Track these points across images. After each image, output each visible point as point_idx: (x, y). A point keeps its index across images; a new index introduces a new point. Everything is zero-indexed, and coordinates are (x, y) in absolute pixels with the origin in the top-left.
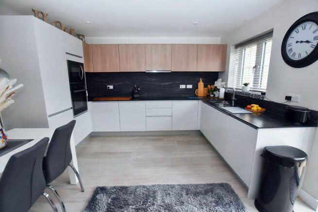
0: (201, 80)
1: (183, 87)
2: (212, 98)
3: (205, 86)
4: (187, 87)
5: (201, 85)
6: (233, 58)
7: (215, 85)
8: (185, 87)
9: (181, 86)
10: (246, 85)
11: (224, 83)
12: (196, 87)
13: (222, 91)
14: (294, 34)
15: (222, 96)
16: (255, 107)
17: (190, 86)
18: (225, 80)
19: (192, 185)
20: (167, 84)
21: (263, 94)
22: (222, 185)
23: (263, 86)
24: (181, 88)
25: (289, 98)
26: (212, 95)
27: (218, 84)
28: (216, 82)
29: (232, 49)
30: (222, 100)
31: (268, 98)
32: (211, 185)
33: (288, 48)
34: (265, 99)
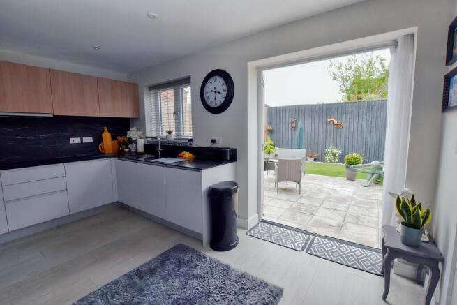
0: (106, 129)
1: (75, 141)
2: (128, 153)
3: (114, 138)
4: (84, 142)
5: (107, 136)
6: (148, 101)
7: (128, 136)
8: (80, 142)
9: (71, 139)
10: (170, 133)
11: (140, 133)
12: (99, 140)
13: (141, 143)
14: (208, 84)
15: (141, 149)
16: (187, 155)
17: (88, 140)
18: (142, 127)
20: (41, 137)
21: (190, 140)
23: (188, 133)
24: (72, 142)
25: (213, 141)
26: (127, 150)
27: (132, 133)
28: (128, 132)
29: (146, 91)
30: (142, 154)
31: (196, 144)
33: (206, 96)
34: (193, 145)
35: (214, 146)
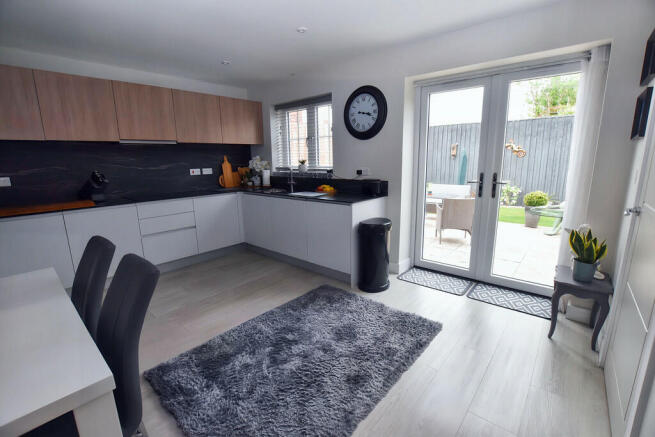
0: (225, 158)
1: (196, 172)
2: (251, 187)
3: (234, 169)
4: (203, 173)
5: (227, 167)
6: (275, 124)
7: (250, 167)
8: (199, 173)
9: (192, 170)
10: (303, 162)
11: (265, 163)
12: (219, 171)
13: (267, 175)
14: (354, 104)
15: (267, 181)
16: (328, 188)
17: (208, 171)
18: (267, 156)
19: (292, 301)
20: (163, 167)
21: (330, 171)
22: (323, 288)
23: (325, 161)
24: (192, 174)
25: (359, 172)
26: (250, 184)
27: (256, 163)
28: (250, 162)
29: (272, 110)
30: (268, 188)
31: (336, 176)
32: (311, 292)
33: (351, 118)
34: (334, 177)
35: (361, 178)
